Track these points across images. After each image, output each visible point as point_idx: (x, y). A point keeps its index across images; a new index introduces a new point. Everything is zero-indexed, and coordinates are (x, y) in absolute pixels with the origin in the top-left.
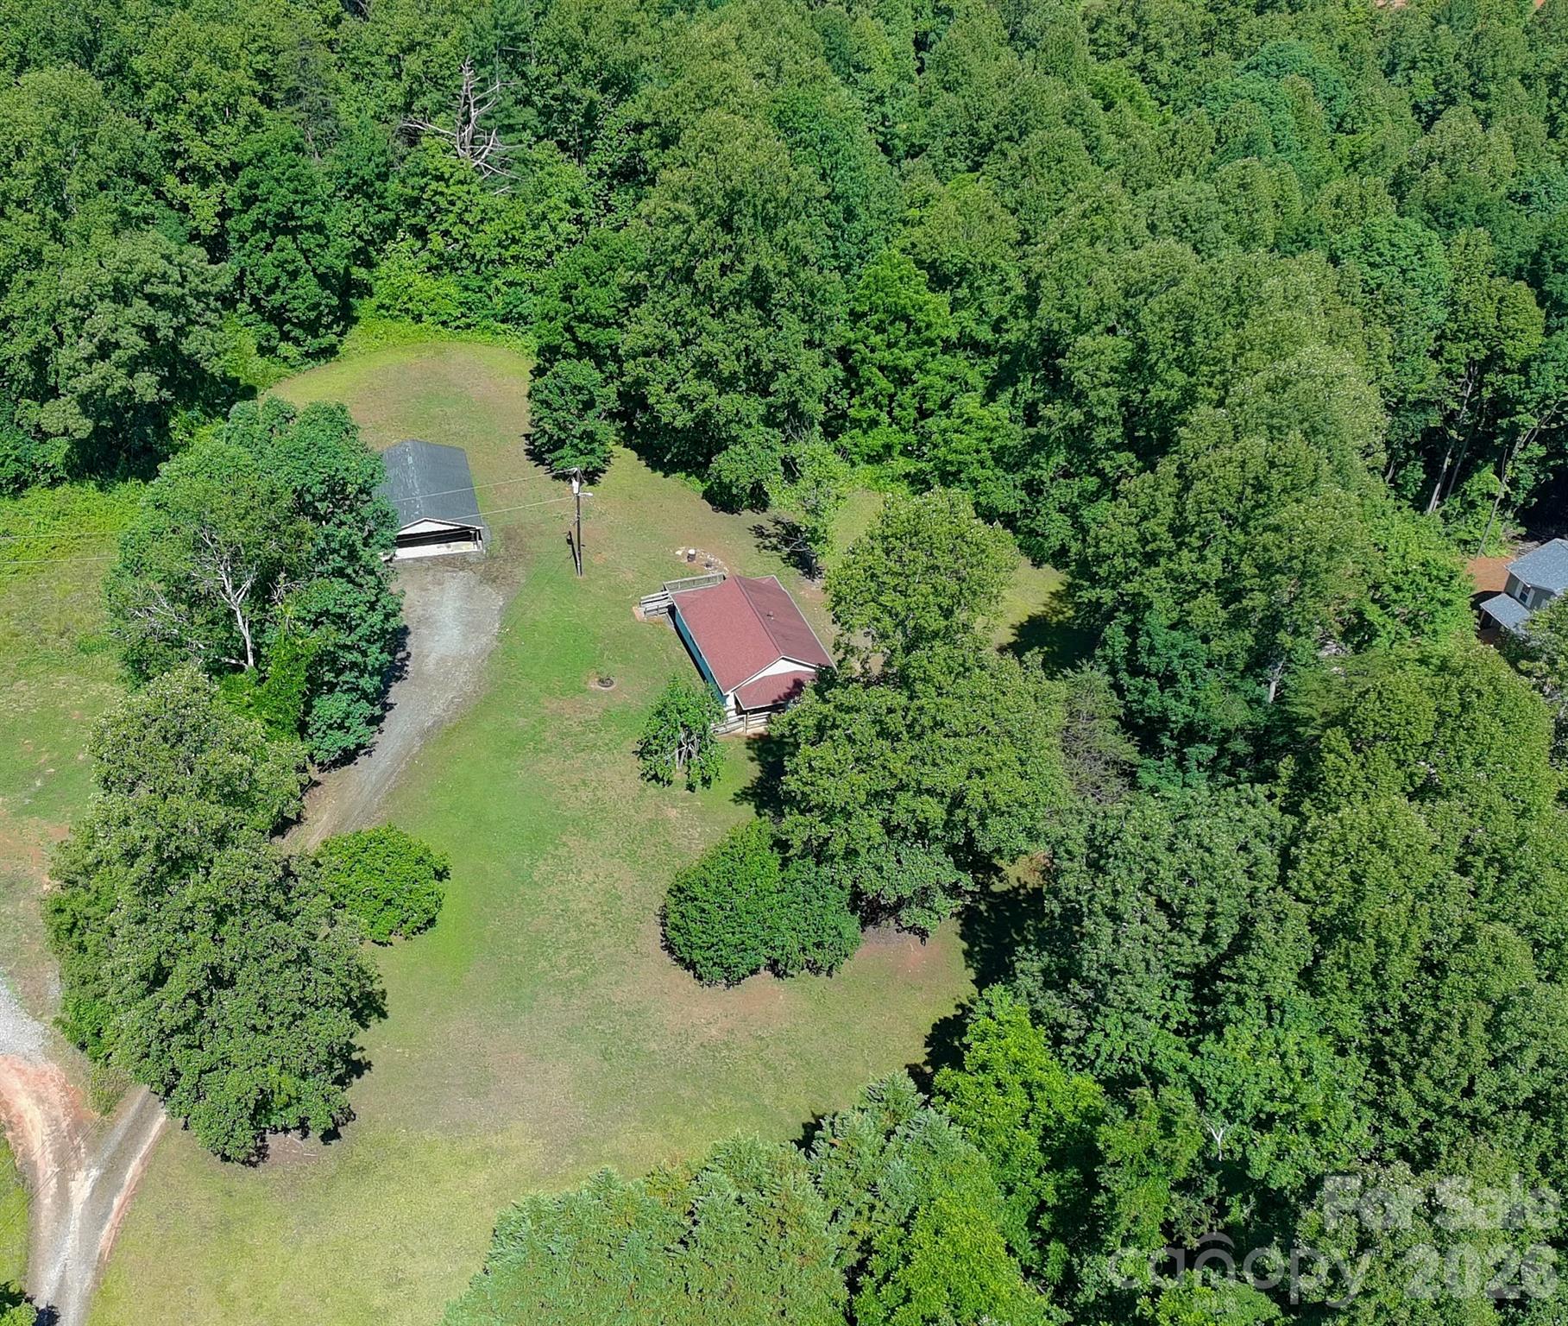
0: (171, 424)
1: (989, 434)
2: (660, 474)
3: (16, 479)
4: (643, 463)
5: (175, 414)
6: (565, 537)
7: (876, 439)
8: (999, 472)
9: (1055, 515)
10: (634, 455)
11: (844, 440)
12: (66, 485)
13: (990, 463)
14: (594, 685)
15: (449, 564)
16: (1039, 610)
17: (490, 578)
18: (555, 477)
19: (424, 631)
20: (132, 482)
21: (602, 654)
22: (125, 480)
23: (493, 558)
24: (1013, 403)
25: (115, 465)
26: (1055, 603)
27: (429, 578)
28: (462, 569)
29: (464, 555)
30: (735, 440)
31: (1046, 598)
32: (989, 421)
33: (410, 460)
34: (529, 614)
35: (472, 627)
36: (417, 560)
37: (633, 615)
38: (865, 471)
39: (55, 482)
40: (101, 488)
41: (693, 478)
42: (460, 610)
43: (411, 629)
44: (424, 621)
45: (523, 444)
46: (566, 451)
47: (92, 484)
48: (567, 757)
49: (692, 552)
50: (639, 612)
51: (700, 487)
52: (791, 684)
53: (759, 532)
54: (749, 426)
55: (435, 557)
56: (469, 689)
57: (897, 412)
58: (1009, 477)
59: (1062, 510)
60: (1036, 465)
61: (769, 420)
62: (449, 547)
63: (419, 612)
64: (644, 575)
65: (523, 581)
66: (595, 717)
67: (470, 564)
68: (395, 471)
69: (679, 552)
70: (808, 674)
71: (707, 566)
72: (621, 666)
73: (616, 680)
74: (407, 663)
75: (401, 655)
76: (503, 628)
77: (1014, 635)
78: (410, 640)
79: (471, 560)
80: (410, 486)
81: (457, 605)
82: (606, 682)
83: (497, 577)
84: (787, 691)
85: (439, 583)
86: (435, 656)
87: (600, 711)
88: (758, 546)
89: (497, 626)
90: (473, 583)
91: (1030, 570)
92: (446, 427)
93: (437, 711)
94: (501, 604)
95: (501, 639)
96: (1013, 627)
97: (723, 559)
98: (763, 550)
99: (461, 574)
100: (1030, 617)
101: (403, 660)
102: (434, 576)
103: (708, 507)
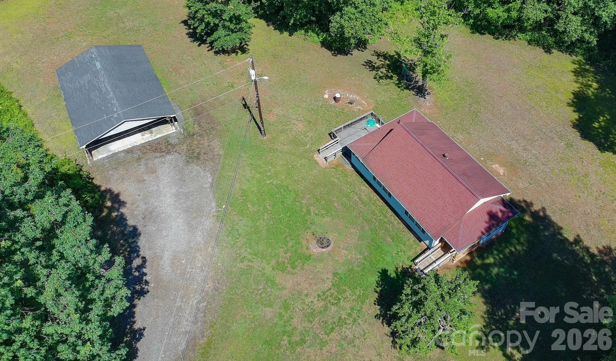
2: (286, 34)
4: (271, 27)
6: (240, 105)
10: (263, 22)
14: (315, 249)
15: (156, 150)
17: (194, 157)
18: (216, 53)
19: (151, 228)
21: (309, 212)
23: (191, 136)
26: (581, 79)
27: (142, 168)
28: (168, 153)
29: (166, 139)
31: (572, 77)
33: (98, 65)
34: (237, 185)
35: (193, 213)
36: (129, 151)
37: (316, 163)
41: (310, 32)
42: (177, 195)
43: (140, 229)
45: (184, 30)
46: (221, 32)
48: (323, 343)
49: (338, 96)
50: (319, 158)
51: (318, 39)
52: (487, 218)
53: (370, 65)
55: (143, 146)
56: (209, 286)
62: (151, 133)
63: (143, 207)
64: (310, 122)
65: (222, 152)
66: (329, 284)
67: (174, 146)
68: (88, 77)
69: (326, 96)
70: (493, 202)
71: (351, 103)
72: (327, 219)
73: (331, 236)
74: (145, 270)
75: (137, 262)
76: (219, 206)
77: (574, 111)
78: (142, 242)
79: (174, 141)
80: (104, 90)
81: (174, 191)
82: (323, 243)
83: (199, 154)
84: (486, 225)
85: (153, 171)
86: (167, 256)
87: (330, 276)
88: (375, 78)
89: (214, 204)
90: (181, 165)
91: (546, 56)
92: (122, 25)
93: (186, 325)
94: (210, 180)
95: (221, 218)
96: (569, 105)
97: (358, 94)
98: (381, 81)
99: (169, 157)
100: (573, 94)
101: (140, 268)
102: (146, 164)
103: (328, 53)
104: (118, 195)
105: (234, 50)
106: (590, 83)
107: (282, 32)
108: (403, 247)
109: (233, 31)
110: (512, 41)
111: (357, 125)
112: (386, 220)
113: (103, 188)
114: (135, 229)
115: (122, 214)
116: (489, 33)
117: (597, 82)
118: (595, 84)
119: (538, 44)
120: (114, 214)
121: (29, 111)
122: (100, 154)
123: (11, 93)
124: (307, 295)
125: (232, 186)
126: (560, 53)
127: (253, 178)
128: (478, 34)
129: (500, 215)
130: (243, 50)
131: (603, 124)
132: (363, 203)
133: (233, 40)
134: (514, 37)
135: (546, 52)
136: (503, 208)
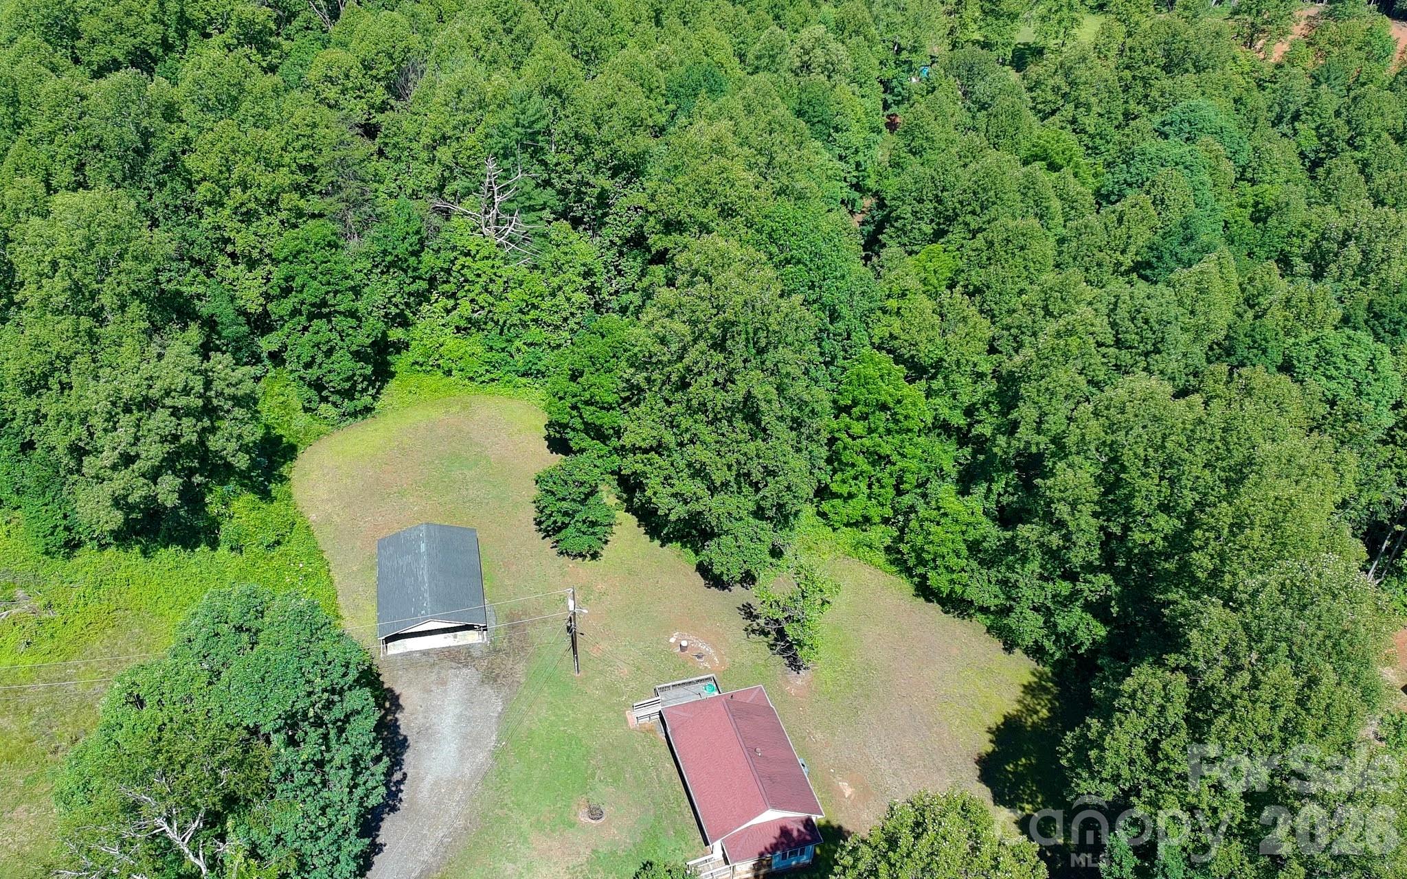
0: (207, 500)
1: (964, 528)
2: (657, 542)
3: (66, 544)
4: (642, 529)
5: (211, 491)
6: (565, 624)
7: (854, 509)
8: (974, 564)
9: (1029, 614)
10: (633, 520)
11: (825, 506)
12: (113, 548)
13: (965, 553)
14: (584, 818)
15: (453, 660)
16: (1012, 708)
17: (491, 678)
18: (560, 553)
19: (423, 746)
20: (171, 550)
21: (593, 776)
22: (166, 547)
23: (497, 651)
24: (986, 498)
25: (157, 533)
26: (1028, 699)
27: (433, 677)
28: (466, 666)
29: (469, 648)
30: (727, 533)
31: (1018, 692)
32: (965, 517)
33: (423, 547)
34: (526, 723)
35: (470, 741)
36: (426, 653)
37: (626, 721)
38: (848, 535)
39: (103, 547)
40: (145, 553)
41: (688, 548)
42: (460, 717)
43: (410, 741)
44: (426, 732)
45: (534, 514)
46: (570, 530)
47: (137, 548)
49: (684, 643)
50: (632, 716)
51: (694, 560)
52: (777, 833)
53: (749, 612)
54: (741, 519)
55: (441, 650)
56: (460, 823)
57: (875, 488)
58: (984, 571)
59: (1035, 609)
60: (1010, 568)
61: (759, 513)
62: (455, 637)
63: (421, 720)
64: (638, 669)
65: (523, 680)
66: (582, 860)
67: (473, 659)
68: (409, 558)
69: (672, 640)
70: (795, 820)
71: (699, 657)
72: (611, 789)
73: (606, 809)
74: (402, 787)
75: (397, 776)
76: (498, 741)
77: (991, 741)
78: (408, 757)
79: (476, 653)
80: (420, 579)
81: (458, 711)
82: (595, 813)
83: (498, 675)
84: (774, 841)
85: (442, 682)
86: (430, 779)
87: (588, 852)
88: (746, 630)
89: (494, 738)
90: (474, 682)
91: (1003, 655)
92: (465, 493)
93: (425, 855)
94: (499, 709)
95: (496, 755)
96: (990, 731)
97: (714, 646)
98: (752, 635)
99: (465, 671)
100: (1005, 717)
101: (401, 782)
102: (439, 673)
103: (701, 581)
104: (397, 698)
105: (581, 555)
106: (1038, 708)
107: (652, 539)
108: (683, 846)
109: (584, 533)
110: (967, 620)
111: (692, 687)
112: (677, 810)
113: (386, 686)
114: (405, 739)
115: (396, 720)
116: (939, 602)
117: (1050, 710)
118: (1045, 711)
119: (999, 636)
120: (389, 718)
121: (336, 579)
122: (396, 648)
123: (323, 552)
124: (555, 863)
125: (520, 722)
126: (1025, 657)
127: (546, 719)
128: (922, 600)
129: (795, 834)
130: (594, 556)
131: (1020, 768)
132: (660, 782)
133: (584, 543)
134: (970, 616)
135: (1005, 649)
136: (802, 828)
